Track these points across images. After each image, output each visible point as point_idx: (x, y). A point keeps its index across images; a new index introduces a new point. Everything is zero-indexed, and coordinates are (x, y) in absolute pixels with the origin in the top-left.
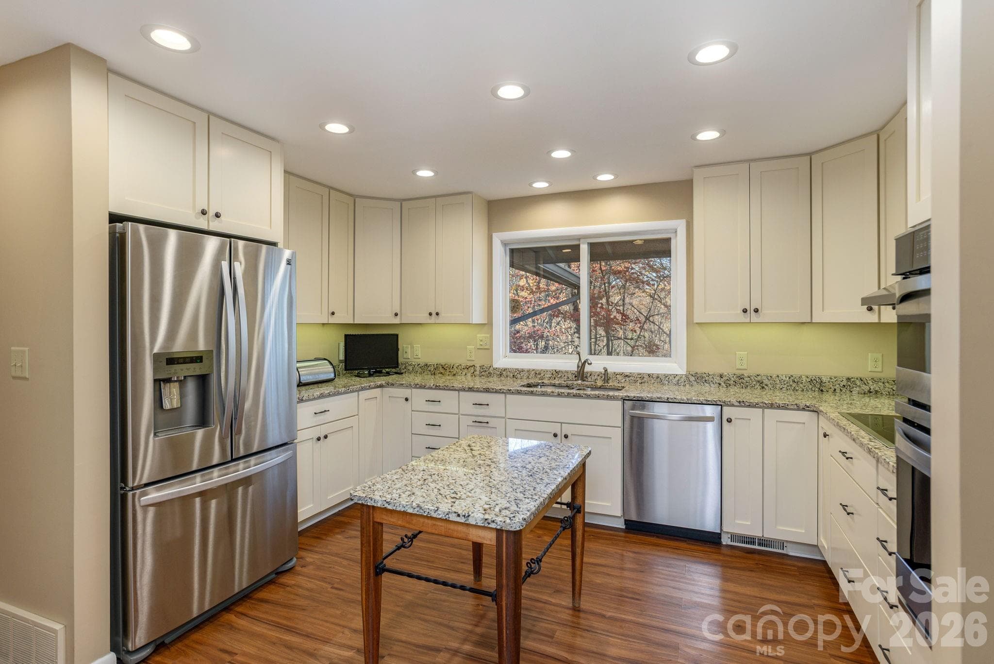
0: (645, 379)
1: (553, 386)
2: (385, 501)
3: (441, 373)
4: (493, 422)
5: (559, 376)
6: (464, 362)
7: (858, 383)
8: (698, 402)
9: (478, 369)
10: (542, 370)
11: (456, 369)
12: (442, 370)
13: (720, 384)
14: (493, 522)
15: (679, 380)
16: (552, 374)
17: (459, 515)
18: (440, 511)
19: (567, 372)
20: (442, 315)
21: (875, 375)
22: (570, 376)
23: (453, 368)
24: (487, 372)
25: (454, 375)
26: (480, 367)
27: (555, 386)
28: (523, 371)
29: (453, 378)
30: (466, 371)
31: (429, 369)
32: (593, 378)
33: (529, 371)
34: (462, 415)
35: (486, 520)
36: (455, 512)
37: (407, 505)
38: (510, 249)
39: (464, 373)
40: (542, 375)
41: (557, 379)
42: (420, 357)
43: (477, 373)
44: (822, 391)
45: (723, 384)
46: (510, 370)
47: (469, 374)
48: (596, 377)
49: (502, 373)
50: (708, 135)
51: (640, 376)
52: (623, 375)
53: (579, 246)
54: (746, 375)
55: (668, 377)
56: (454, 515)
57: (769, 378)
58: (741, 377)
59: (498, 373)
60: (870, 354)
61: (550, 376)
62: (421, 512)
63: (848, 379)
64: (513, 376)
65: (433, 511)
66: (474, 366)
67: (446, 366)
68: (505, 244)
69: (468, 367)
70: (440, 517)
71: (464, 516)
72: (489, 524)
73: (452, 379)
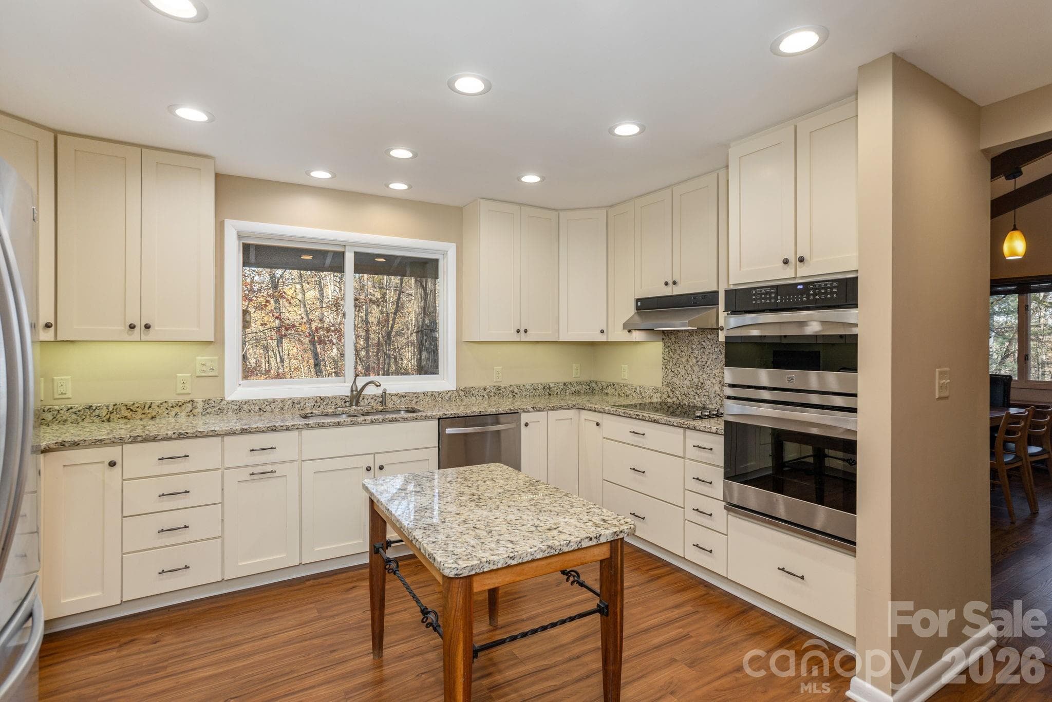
0: (420, 398)
1: (325, 415)
2: (508, 557)
3: (125, 417)
4: (280, 470)
5: (325, 403)
6: (172, 399)
7: (569, 386)
8: (504, 412)
9: (200, 405)
10: (301, 398)
11: (157, 409)
12: (125, 413)
13: (484, 396)
14: (621, 532)
15: (451, 396)
16: (316, 402)
17: (591, 539)
18: (573, 542)
19: (335, 398)
20: (155, 328)
21: (577, 380)
22: (339, 403)
23: (150, 407)
24: (215, 407)
25: (152, 418)
26: (204, 402)
27: (327, 415)
28: (274, 401)
29: (151, 422)
30: (177, 409)
31: (97, 413)
32: (366, 401)
33: (283, 401)
34: (226, 469)
35: (615, 533)
36: (587, 538)
37: (535, 551)
38: (243, 243)
39: (173, 413)
40: (302, 404)
41: (322, 407)
42: (70, 396)
43: (200, 410)
44: (550, 394)
45: (486, 396)
46: (254, 402)
47: (184, 414)
48: (369, 400)
49: (240, 408)
50: (531, 179)
51: (415, 395)
52: (399, 395)
53: (343, 254)
54: (503, 386)
55: (441, 394)
56: (586, 540)
57: (518, 387)
58: (499, 389)
59: (235, 408)
60: (574, 365)
61: (313, 404)
62: (553, 552)
63: (564, 384)
64: (260, 409)
65: (565, 545)
66: (193, 401)
67: (137, 405)
68: (240, 236)
69: (180, 404)
70: (573, 548)
71: (596, 538)
72: (618, 535)
73: (150, 425)
